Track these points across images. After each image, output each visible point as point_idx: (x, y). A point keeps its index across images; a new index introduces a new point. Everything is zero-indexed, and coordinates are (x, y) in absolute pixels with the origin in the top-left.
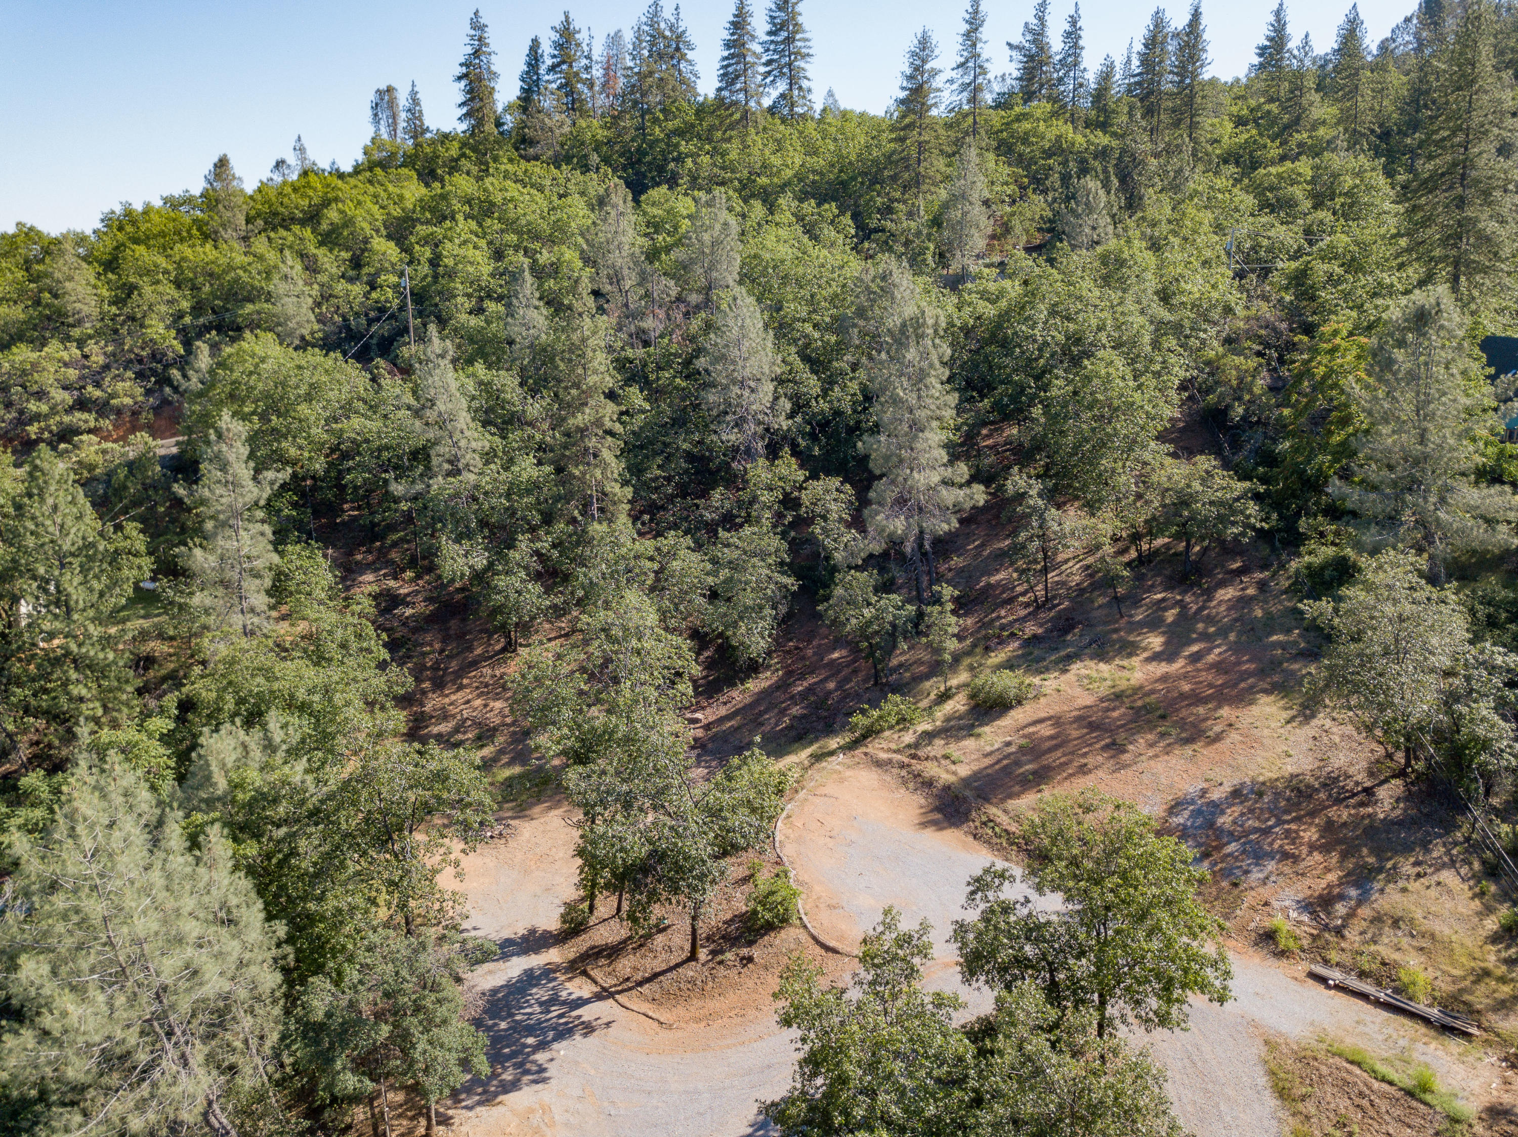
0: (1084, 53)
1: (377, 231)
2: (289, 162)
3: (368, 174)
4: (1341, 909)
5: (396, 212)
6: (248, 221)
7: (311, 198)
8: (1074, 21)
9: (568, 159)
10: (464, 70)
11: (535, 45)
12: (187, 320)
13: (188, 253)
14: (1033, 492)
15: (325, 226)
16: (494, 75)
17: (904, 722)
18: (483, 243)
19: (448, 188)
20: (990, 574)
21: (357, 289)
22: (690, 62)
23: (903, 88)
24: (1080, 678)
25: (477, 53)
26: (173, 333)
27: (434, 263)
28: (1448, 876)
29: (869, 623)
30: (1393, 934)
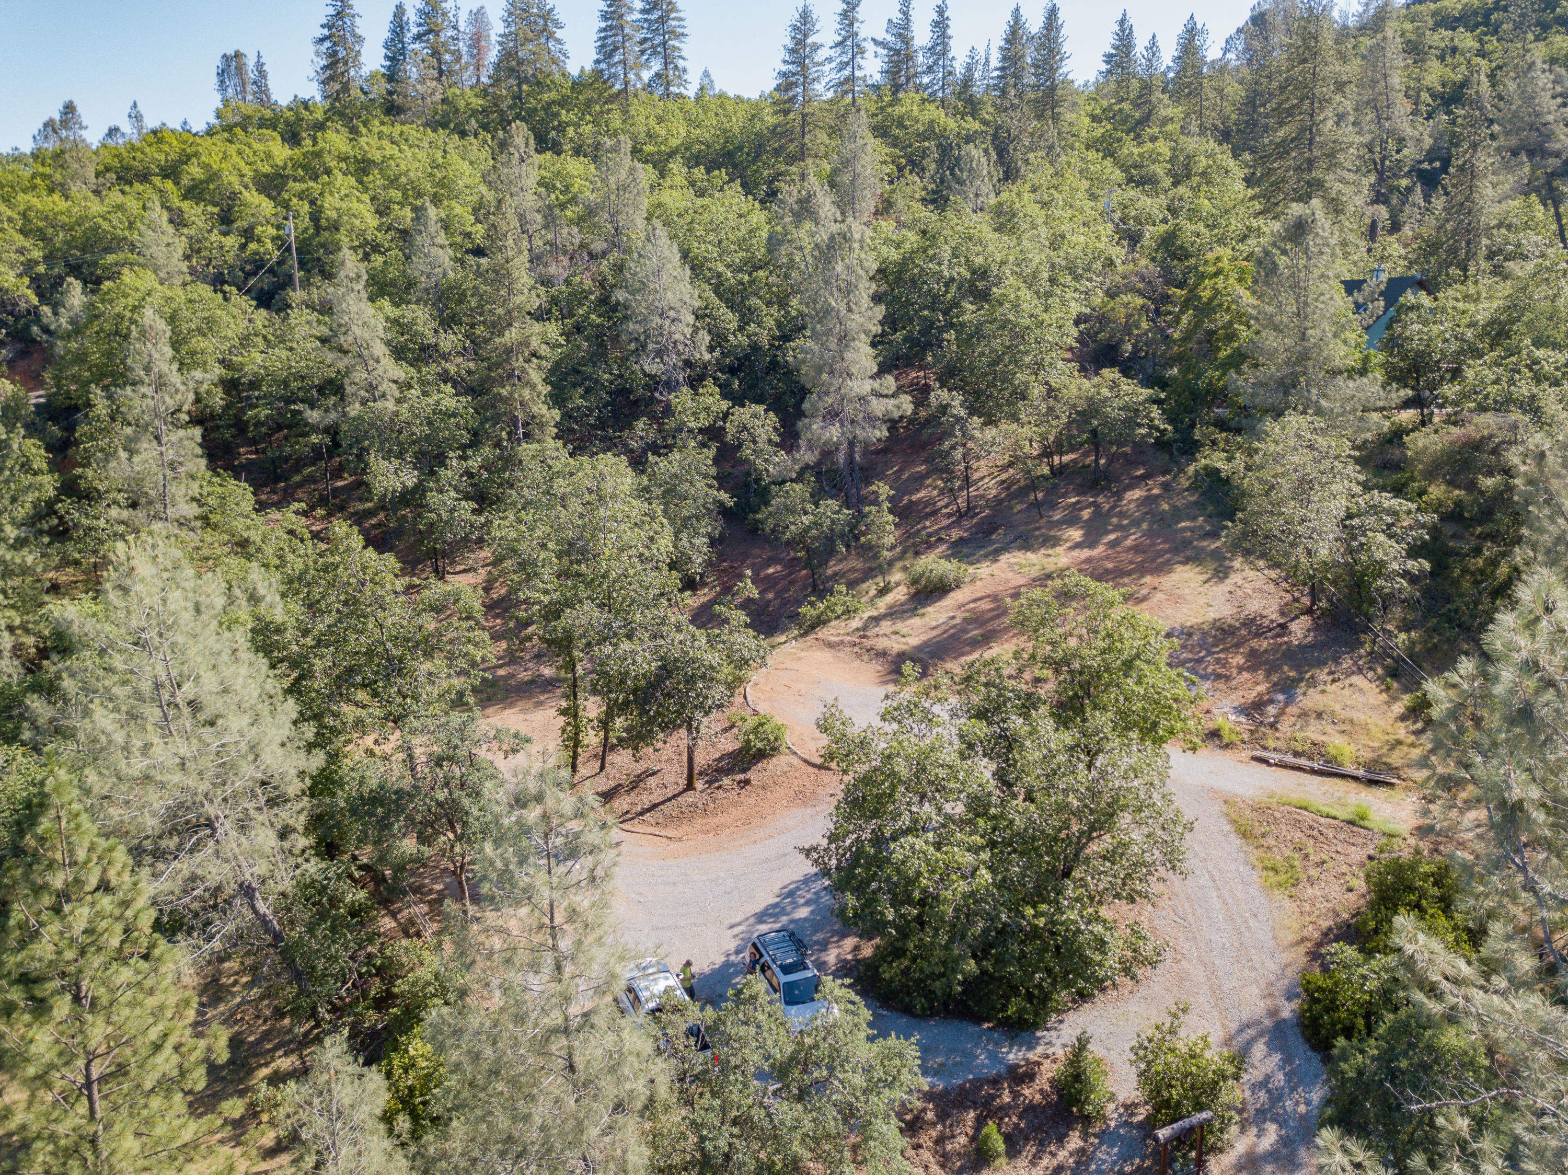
0: (952, 43)
1: (246, 187)
2: (123, 130)
3: (226, 135)
4: (1271, 710)
5: (266, 169)
6: (97, 175)
7: (167, 155)
8: (941, 11)
9: (444, 126)
10: (326, 32)
11: (400, 11)
12: (41, 269)
13: (35, 201)
14: (956, 403)
15: (185, 181)
16: (359, 39)
17: (848, 612)
18: (366, 198)
19: (321, 144)
20: (911, 494)
21: (232, 241)
22: (559, 41)
23: (785, 62)
24: (1010, 565)
25: (339, 15)
26: (26, 281)
27: (315, 217)
28: (1357, 680)
29: (809, 528)
30: (1318, 724)
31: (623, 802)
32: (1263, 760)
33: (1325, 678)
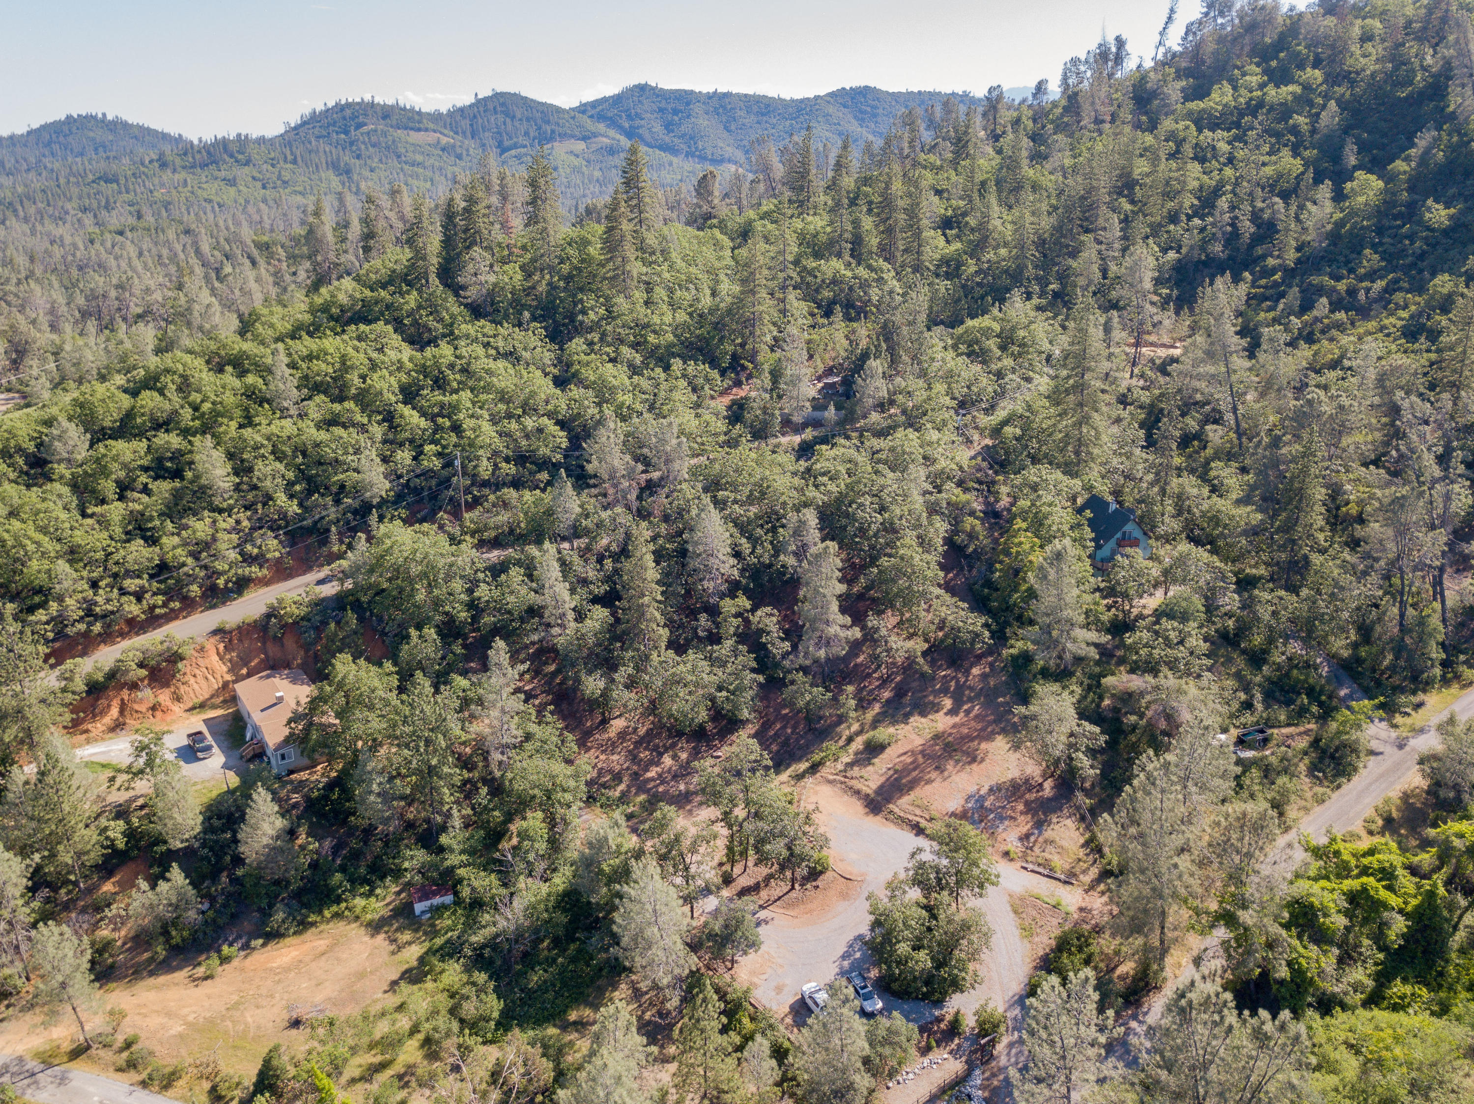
12: (296, 487)
14: (882, 627)
17: (834, 756)
21: (407, 455)
28: (1068, 821)
30: (1050, 848)
31: (764, 894)
32: (1025, 868)
33: (1055, 820)
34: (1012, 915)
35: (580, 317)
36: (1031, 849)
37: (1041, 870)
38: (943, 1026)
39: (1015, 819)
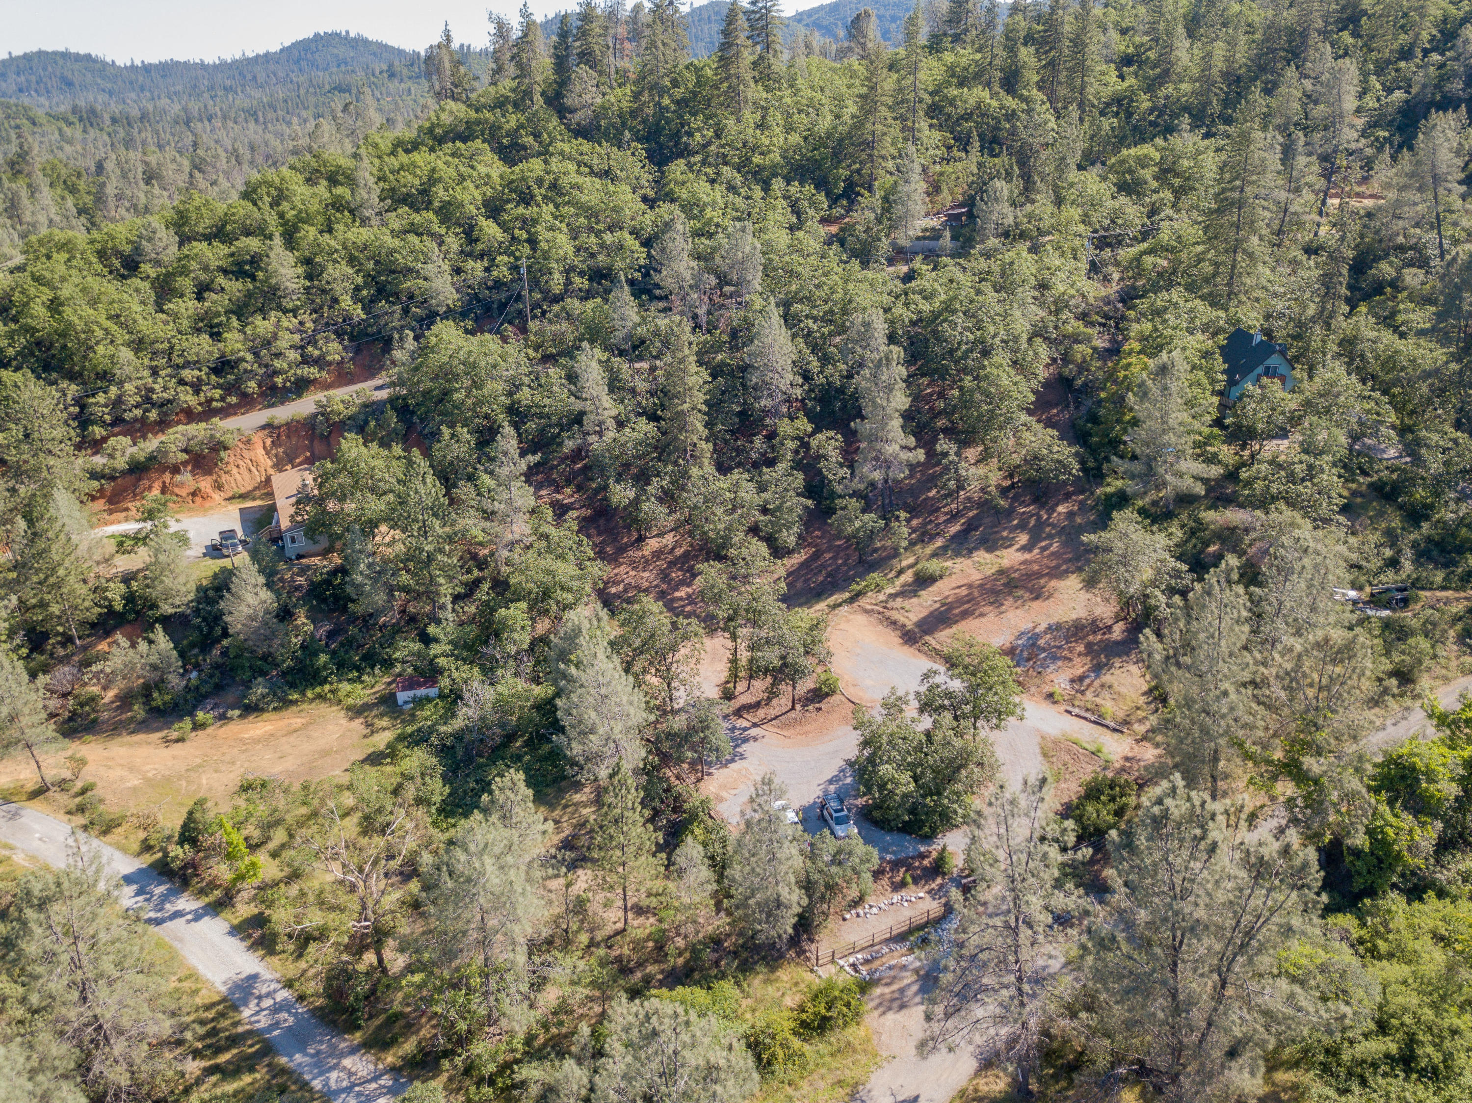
1: (480, 211)
4: (1085, 682)
5: (489, 192)
12: (363, 292)
13: (347, 233)
15: (438, 205)
17: (879, 588)
18: (563, 226)
20: (926, 492)
24: (975, 562)
26: (360, 305)
27: (532, 245)
28: (1133, 667)
30: (1105, 694)
31: (761, 713)
32: (1069, 712)
33: (1117, 665)
34: (1040, 758)
35: (685, 139)
36: (1082, 693)
37: (1088, 715)
38: (926, 862)
39: (1070, 660)
